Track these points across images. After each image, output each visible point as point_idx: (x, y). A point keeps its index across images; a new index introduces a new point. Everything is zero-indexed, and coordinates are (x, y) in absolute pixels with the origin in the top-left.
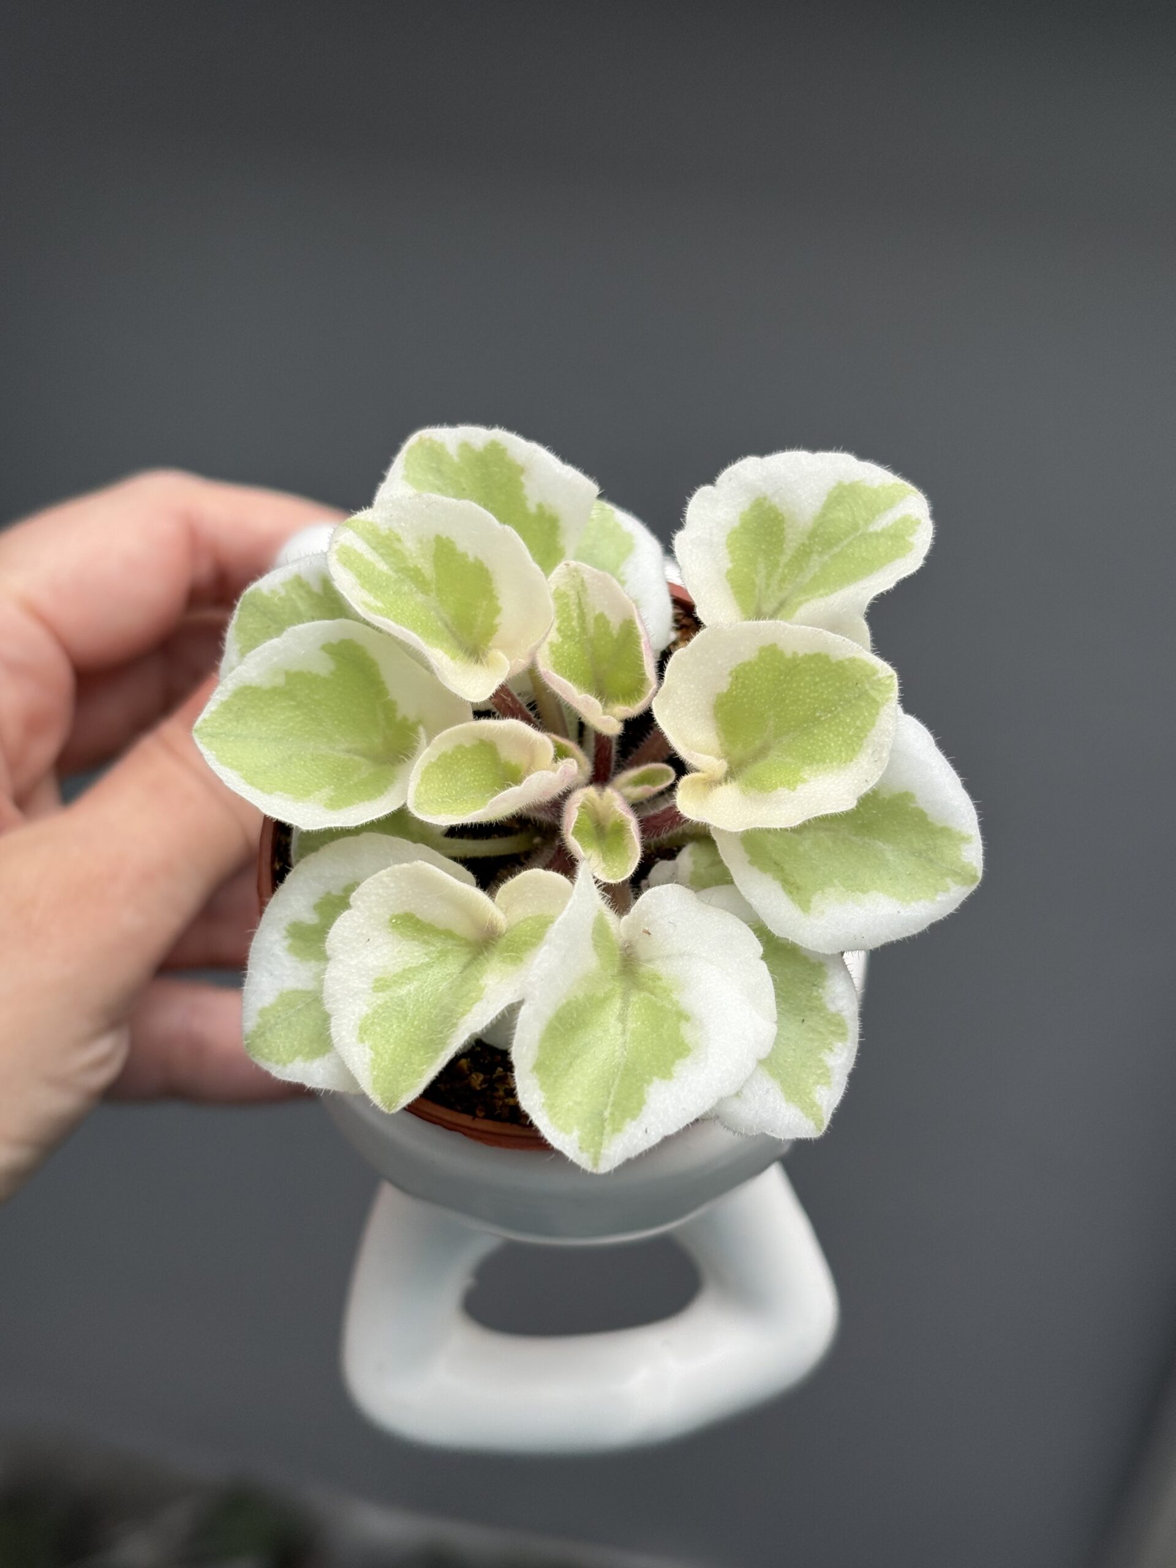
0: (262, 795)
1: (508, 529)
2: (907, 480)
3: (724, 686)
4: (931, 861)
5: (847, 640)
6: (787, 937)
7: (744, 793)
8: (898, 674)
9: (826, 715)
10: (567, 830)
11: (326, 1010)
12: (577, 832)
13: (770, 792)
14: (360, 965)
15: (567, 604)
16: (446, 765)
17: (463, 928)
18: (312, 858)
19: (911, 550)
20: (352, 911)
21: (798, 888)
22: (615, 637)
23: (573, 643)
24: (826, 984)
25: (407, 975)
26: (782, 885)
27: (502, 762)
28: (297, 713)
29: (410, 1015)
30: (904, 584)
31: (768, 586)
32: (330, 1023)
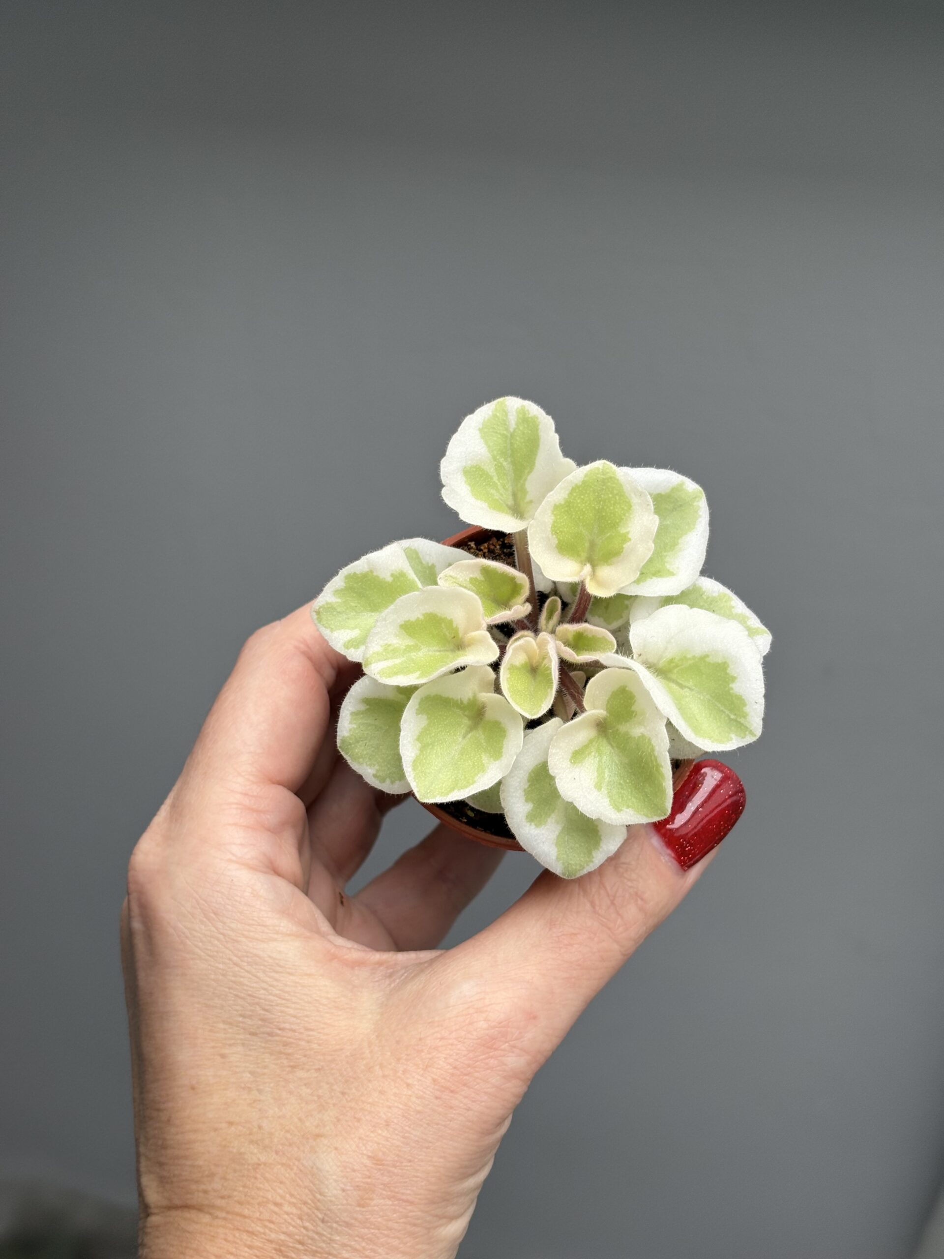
2: (496, 399)
3: (554, 542)
4: (681, 506)
6: (677, 591)
8: (605, 459)
13: (622, 551)
14: (584, 790)
20: (557, 777)
21: (659, 571)
25: (600, 772)
26: (658, 576)
28: (435, 748)
29: (621, 781)
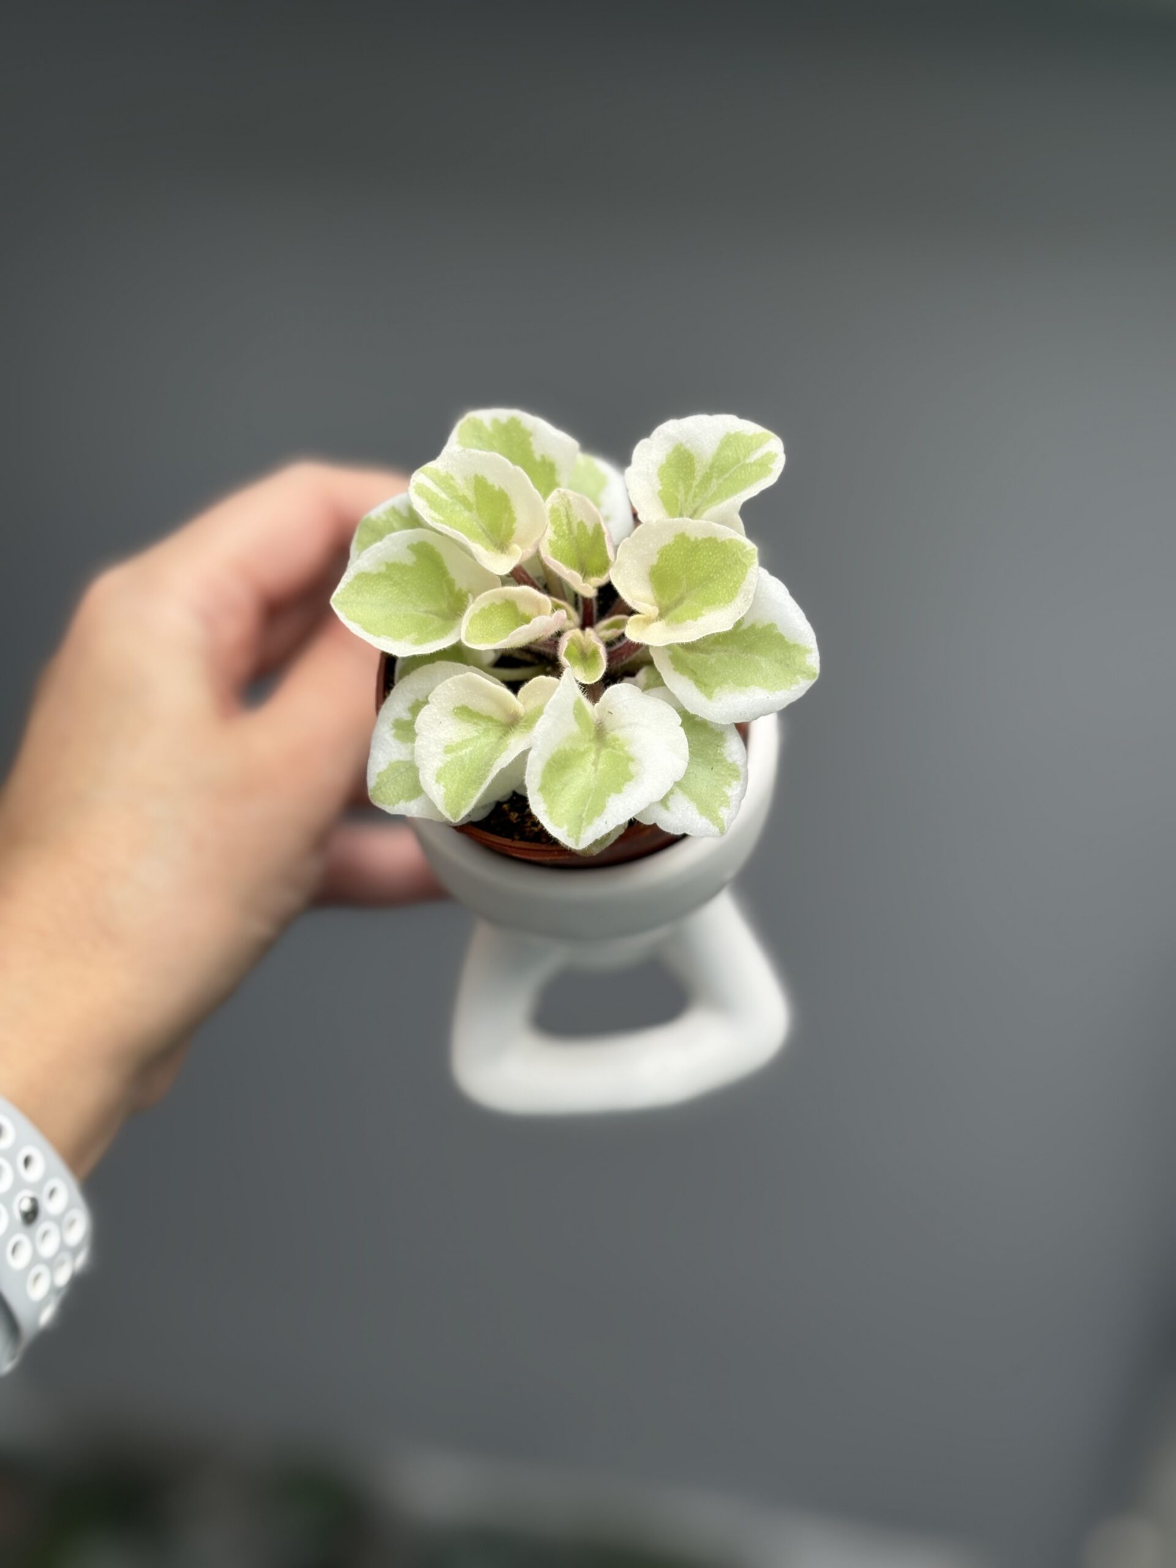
0: (373, 637)
1: (519, 468)
2: (771, 431)
3: (654, 560)
4: (787, 665)
5: (727, 528)
6: (699, 715)
7: (667, 625)
8: (759, 548)
9: (717, 576)
10: (561, 653)
11: (417, 765)
12: (567, 655)
13: (682, 622)
15: (559, 516)
16: (485, 614)
17: (498, 715)
18: (406, 679)
19: (769, 473)
20: (430, 705)
21: (705, 685)
22: (590, 535)
23: (564, 540)
24: (725, 745)
25: (465, 743)
26: (695, 683)
27: (521, 613)
28: (394, 588)
29: (466, 766)
31: (686, 499)
32: (419, 773)
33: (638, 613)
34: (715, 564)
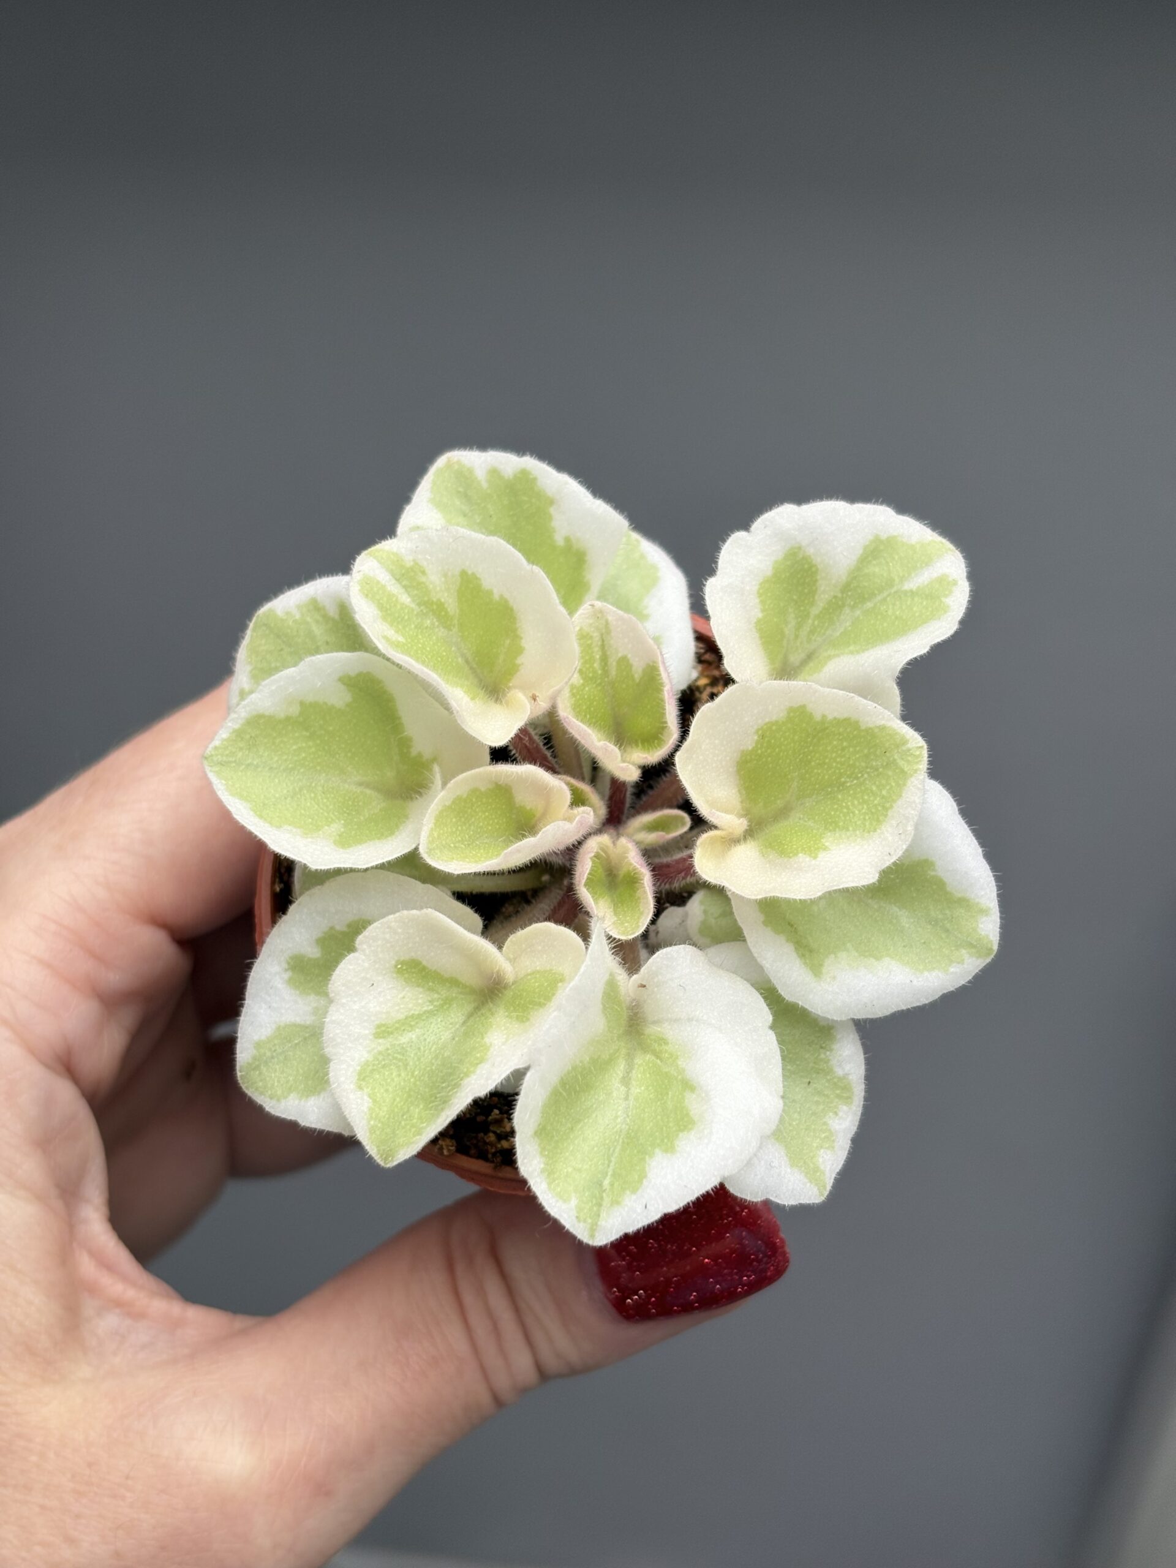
0: (271, 829)
1: (536, 569)
2: (945, 538)
3: (749, 743)
4: (947, 931)
5: (878, 707)
6: (797, 1002)
7: (763, 856)
8: (928, 745)
9: (852, 781)
10: (579, 881)
11: (326, 1053)
12: (589, 884)
13: (790, 858)
14: (363, 1010)
15: (589, 646)
16: (461, 809)
17: (469, 977)
18: (316, 890)
19: (946, 612)
20: (357, 955)
21: (811, 951)
22: (638, 681)
23: (594, 685)
24: (833, 1049)
25: (410, 1022)
26: (795, 948)
27: (517, 806)
28: (311, 743)
29: (411, 1063)
30: (938, 649)
31: (797, 637)
32: (329, 1068)
33: (716, 827)
34: (851, 762)
